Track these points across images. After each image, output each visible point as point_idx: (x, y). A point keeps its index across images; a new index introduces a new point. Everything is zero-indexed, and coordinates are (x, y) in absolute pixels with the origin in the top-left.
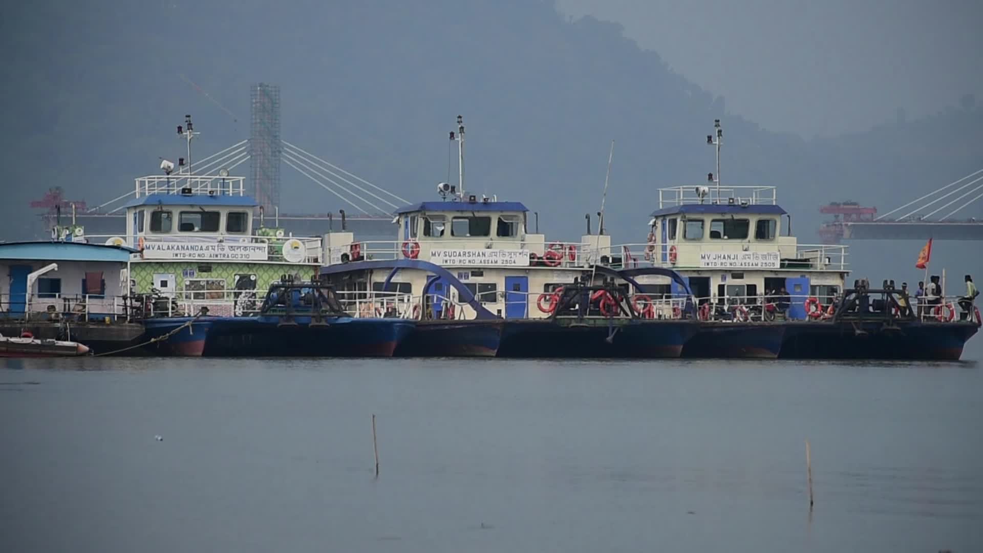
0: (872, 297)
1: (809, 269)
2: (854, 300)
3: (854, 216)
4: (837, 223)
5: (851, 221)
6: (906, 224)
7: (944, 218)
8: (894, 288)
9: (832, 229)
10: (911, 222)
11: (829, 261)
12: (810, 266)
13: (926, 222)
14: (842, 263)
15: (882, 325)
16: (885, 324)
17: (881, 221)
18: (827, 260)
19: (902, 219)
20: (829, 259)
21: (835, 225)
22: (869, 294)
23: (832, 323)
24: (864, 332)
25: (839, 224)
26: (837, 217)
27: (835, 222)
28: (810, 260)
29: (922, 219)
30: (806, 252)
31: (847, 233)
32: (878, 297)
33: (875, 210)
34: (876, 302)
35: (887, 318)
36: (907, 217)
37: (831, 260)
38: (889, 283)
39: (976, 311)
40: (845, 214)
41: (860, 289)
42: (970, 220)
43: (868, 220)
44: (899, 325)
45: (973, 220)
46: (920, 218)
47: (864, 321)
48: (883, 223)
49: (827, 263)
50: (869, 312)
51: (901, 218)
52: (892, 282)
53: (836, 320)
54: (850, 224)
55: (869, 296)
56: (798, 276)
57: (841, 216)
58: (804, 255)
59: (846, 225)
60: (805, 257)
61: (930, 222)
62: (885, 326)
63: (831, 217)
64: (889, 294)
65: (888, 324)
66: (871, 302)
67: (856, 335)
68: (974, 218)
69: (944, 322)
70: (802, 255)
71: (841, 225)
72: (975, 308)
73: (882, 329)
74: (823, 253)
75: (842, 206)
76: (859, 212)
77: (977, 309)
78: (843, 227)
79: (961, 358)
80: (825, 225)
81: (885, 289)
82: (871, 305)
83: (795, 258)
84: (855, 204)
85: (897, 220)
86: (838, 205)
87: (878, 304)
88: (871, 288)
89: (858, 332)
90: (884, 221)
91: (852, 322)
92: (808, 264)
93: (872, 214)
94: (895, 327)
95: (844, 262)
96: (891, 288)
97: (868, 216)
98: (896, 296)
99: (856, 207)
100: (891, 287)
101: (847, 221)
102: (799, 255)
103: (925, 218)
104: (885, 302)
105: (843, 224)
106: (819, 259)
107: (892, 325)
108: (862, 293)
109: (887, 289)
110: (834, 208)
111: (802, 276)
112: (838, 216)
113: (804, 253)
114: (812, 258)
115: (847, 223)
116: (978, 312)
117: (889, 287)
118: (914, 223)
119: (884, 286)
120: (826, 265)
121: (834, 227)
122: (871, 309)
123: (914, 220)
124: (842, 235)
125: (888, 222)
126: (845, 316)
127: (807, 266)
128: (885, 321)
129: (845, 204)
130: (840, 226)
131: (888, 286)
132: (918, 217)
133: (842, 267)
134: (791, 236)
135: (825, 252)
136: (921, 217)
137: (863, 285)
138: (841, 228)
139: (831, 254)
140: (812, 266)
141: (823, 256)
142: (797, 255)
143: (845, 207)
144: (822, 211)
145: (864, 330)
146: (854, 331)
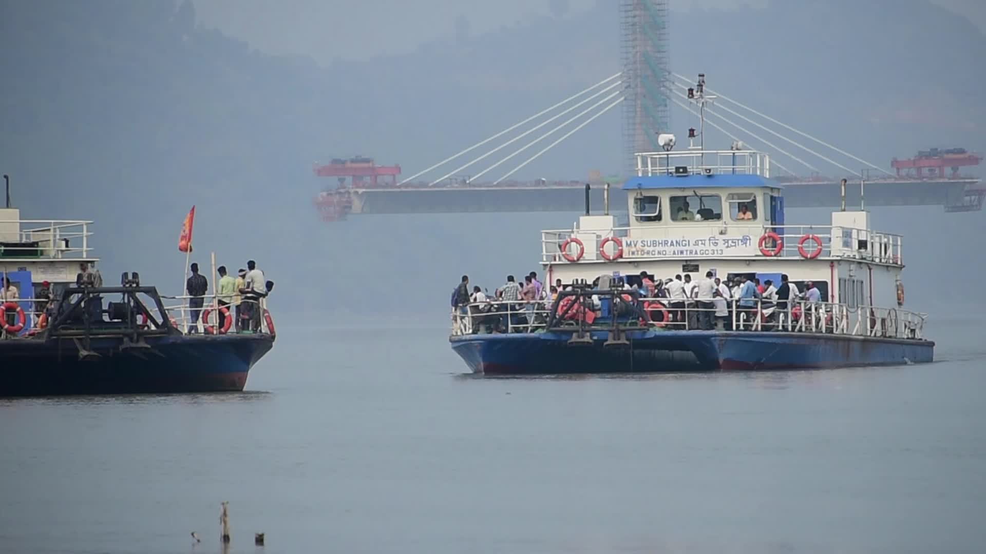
0: (107, 300)
1: (39, 258)
2: (79, 302)
3: (368, 179)
4: (342, 191)
5: (363, 187)
6: (445, 189)
7: (500, 180)
8: (138, 284)
9: (336, 199)
10: (453, 187)
11: (67, 246)
12: (39, 253)
13: (474, 186)
14: (85, 248)
15: (120, 341)
16: (126, 339)
17: (407, 185)
18: (64, 243)
19: (438, 183)
20: (67, 242)
21: (340, 193)
22: (101, 295)
23: (42, 340)
24: (92, 353)
25: (345, 193)
26: (342, 180)
27: (339, 188)
28: (40, 244)
29: (468, 182)
30: (33, 231)
31: (357, 204)
32: (117, 298)
33: (398, 169)
34: (113, 306)
35: (130, 331)
36: (446, 179)
37: (69, 244)
38: (130, 277)
39: (266, 314)
40: (354, 176)
41: (86, 286)
42: (539, 182)
43: (387, 185)
44: (147, 340)
45: (543, 182)
46: (465, 181)
47: (91, 337)
48: (410, 189)
49: (64, 248)
50: (104, 322)
51: (438, 181)
52: (135, 275)
53: (50, 335)
54: (361, 191)
55: (101, 298)
56: (15, 269)
57: (349, 180)
58: (31, 236)
59: (356, 193)
60: (32, 240)
61: (480, 186)
62: (127, 343)
63: (333, 181)
64: (131, 293)
65: (131, 340)
66: (105, 307)
67: (81, 357)
68: (544, 179)
69: (217, 334)
70: (28, 237)
71: (349, 193)
72: (265, 311)
73: (121, 348)
74: (58, 232)
75: (349, 165)
76: (374, 173)
77: (268, 312)
78: (352, 195)
79: (245, 389)
80: (325, 194)
81: (124, 286)
82: (105, 311)
83: (16, 240)
84: (367, 161)
85: (431, 184)
86: (344, 162)
87: (117, 310)
88: (104, 285)
89: (84, 353)
90: (413, 186)
91: (74, 337)
92: (37, 250)
93: (394, 175)
94: (142, 344)
95: (88, 246)
96: (134, 285)
97: (388, 179)
98: (140, 296)
99: (371, 165)
100: (133, 283)
101: (358, 187)
102: (24, 237)
103: (471, 180)
104: (126, 306)
105: (352, 191)
106: (52, 243)
107: (138, 341)
108: (89, 293)
109: (127, 285)
110: (337, 167)
111: (21, 269)
112: (344, 179)
113: (31, 233)
114: (42, 241)
115: (358, 190)
116: (269, 316)
117: (131, 282)
118: (456, 187)
119: (122, 283)
120: (62, 251)
121: (338, 196)
122: (106, 318)
123: (457, 183)
124: (350, 207)
125: (418, 187)
126: (63, 329)
127: (34, 253)
128: (126, 335)
129: (353, 161)
130: (347, 196)
131: (129, 282)
132: (461, 178)
133: (85, 256)
134: (11, 208)
135: (60, 231)
136: (466, 178)
137: (89, 281)
138: (349, 197)
139: (68, 235)
140: (42, 253)
141: (58, 237)
142: (21, 236)
143: (355, 165)
144: (320, 172)
145: (95, 350)
146: (78, 351)
